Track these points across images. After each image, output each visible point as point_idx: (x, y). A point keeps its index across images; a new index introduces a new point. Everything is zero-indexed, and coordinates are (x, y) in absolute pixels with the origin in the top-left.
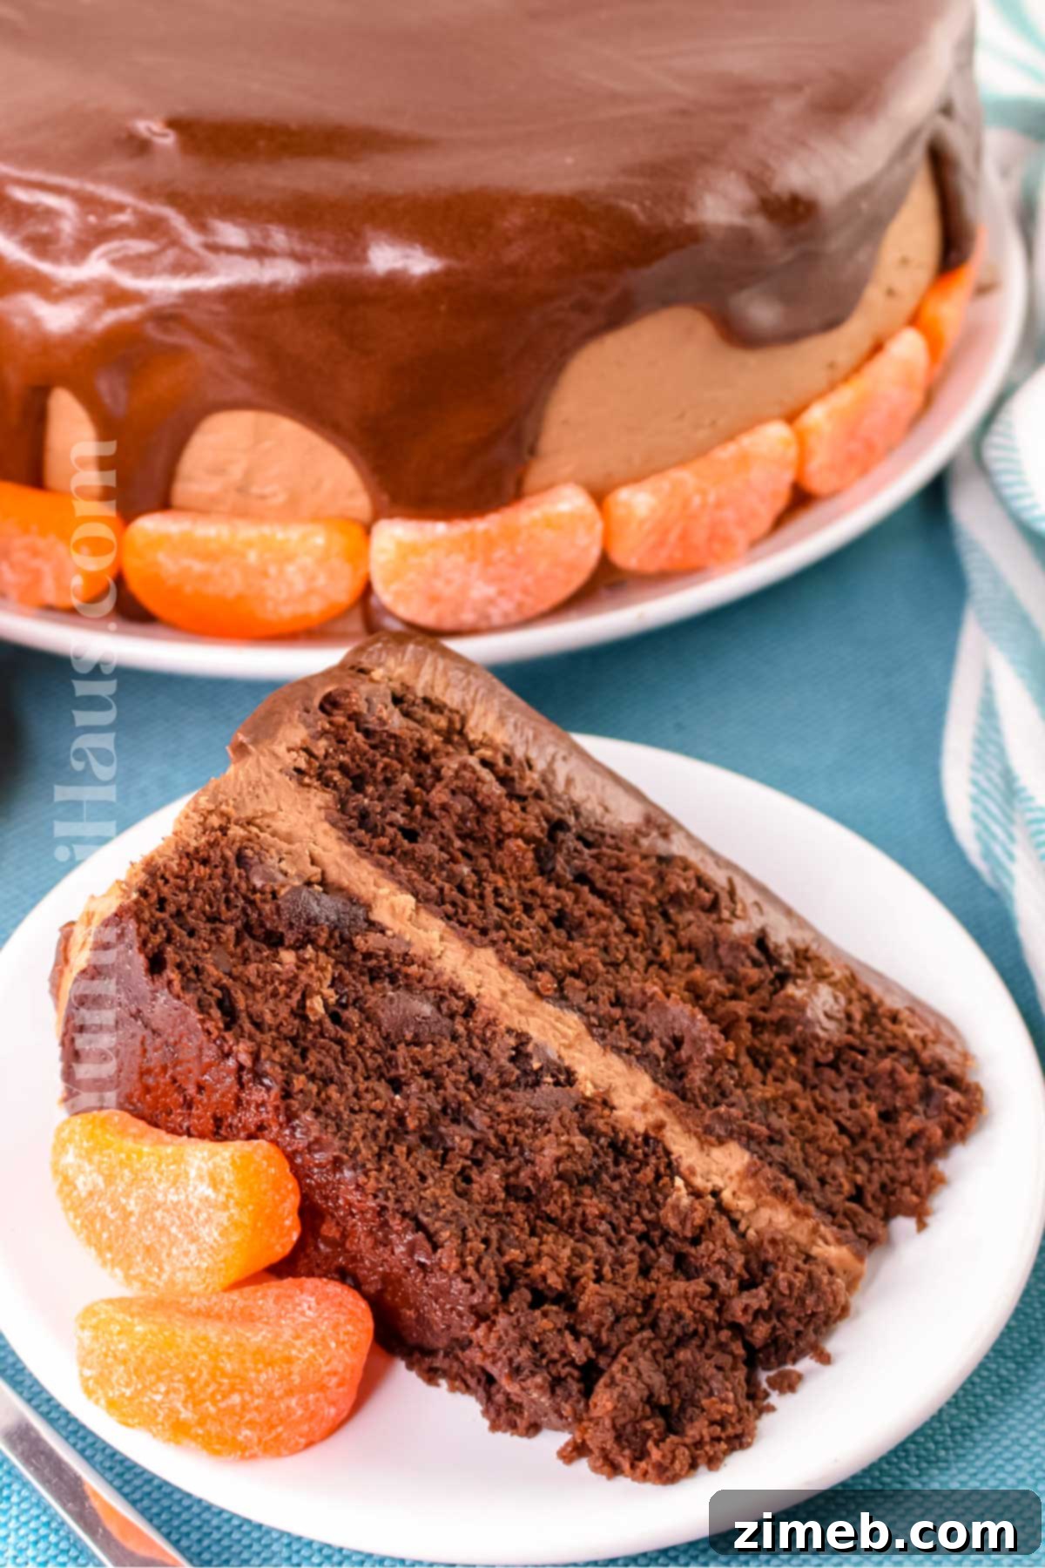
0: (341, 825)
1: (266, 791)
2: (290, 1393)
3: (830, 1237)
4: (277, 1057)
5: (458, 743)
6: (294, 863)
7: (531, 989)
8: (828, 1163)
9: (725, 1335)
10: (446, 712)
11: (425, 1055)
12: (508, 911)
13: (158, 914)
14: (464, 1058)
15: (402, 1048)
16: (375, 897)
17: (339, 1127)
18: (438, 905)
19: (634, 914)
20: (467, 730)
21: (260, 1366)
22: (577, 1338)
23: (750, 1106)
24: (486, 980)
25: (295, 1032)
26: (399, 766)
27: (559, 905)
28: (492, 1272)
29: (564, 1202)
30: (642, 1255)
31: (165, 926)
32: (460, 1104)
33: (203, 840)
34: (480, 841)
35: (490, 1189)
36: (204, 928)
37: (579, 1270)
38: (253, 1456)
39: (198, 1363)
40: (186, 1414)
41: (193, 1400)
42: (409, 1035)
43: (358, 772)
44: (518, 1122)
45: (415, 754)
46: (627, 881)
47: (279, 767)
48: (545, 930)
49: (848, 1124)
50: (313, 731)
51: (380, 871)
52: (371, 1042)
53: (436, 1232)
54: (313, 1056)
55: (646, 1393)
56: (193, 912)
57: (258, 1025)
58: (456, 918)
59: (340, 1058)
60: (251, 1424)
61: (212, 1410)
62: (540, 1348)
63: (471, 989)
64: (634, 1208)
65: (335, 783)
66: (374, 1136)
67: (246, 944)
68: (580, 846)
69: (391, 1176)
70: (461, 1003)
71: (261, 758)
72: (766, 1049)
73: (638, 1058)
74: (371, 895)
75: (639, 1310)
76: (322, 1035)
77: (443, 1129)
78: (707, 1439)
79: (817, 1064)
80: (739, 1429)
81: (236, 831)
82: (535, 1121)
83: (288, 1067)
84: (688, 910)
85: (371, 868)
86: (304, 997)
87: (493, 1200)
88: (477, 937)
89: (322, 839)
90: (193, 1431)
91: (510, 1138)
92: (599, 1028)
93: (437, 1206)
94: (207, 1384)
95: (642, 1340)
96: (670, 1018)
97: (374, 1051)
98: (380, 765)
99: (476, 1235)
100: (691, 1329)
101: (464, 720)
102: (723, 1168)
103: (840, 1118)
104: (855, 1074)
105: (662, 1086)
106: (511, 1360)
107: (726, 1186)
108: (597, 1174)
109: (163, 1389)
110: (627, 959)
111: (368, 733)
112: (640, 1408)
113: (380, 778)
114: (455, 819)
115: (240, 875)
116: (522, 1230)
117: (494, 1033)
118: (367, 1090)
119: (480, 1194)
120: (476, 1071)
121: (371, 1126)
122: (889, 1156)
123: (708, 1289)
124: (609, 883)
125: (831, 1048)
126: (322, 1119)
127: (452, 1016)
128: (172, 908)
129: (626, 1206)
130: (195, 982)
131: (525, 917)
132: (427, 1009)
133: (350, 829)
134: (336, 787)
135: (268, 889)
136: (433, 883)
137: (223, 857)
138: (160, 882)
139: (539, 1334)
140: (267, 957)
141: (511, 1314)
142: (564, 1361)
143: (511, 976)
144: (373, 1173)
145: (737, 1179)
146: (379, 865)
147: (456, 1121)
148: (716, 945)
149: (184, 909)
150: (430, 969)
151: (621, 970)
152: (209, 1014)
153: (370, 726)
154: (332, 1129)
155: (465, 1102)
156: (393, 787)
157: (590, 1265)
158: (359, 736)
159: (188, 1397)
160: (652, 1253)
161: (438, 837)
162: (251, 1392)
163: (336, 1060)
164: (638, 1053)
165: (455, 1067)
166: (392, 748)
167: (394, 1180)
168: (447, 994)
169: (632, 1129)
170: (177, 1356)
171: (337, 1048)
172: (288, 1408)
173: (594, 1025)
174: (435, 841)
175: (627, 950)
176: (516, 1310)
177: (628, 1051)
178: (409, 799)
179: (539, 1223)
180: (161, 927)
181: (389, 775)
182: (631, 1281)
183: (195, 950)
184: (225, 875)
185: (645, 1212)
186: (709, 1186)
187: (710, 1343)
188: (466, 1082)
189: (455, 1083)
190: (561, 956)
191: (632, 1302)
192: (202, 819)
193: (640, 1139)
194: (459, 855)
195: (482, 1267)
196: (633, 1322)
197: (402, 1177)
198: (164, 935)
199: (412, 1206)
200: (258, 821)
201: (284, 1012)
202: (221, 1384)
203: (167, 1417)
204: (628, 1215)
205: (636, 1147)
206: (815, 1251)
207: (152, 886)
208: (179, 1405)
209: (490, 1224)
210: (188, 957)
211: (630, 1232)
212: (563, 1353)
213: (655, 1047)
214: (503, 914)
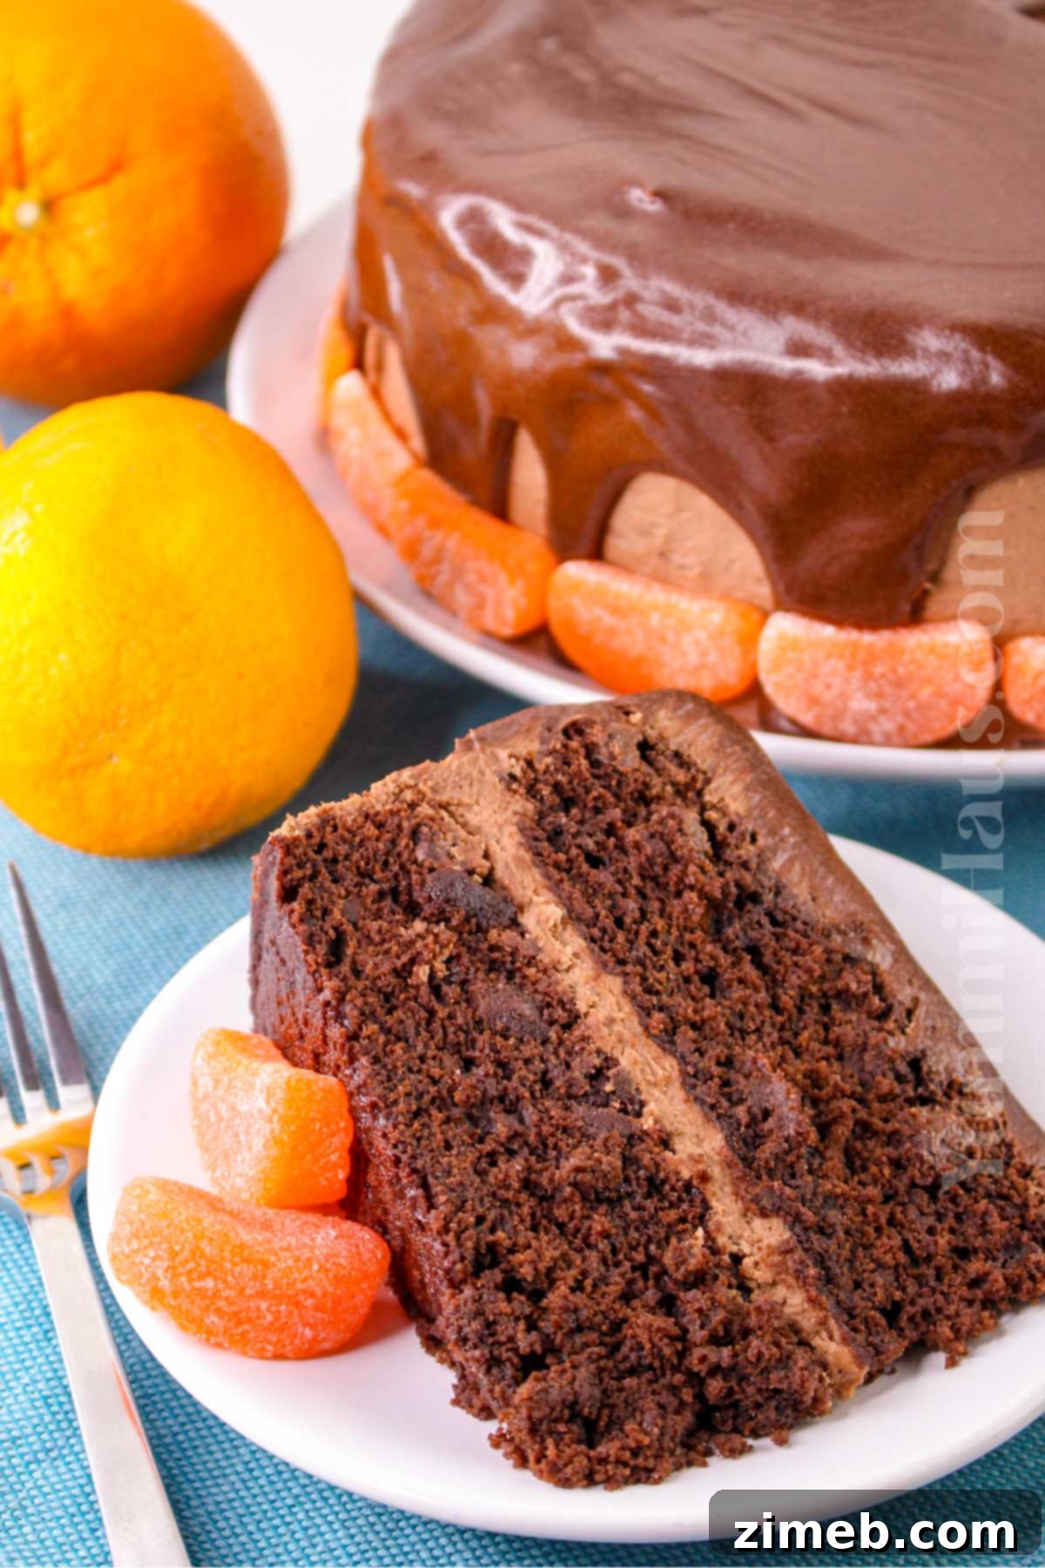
0: (528, 833)
1: (471, 785)
2: (262, 1294)
3: (837, 1335)
4: (359, 1002)
5: (691, 800)
6: (465, 851)
7: (641, 1024)
8: (873, 1271)
9: (678, 1378)
10: (693, 771)
11: (505, 1047)
12: (656, 952)
13: (312, 855)
14: (543, 1060)
15: (487, 1034)
16: (531, 902)
17: (389, 1079)
18: (588, 926)
19: (786, 994)
20: (706, 791)
21: (237, 1259)
22: (529, 1329)
23: (815, 1194)
24: (601, 1003)
25: (390, 989)
26: (612, 799)
27: (712, 964)
28: (469, 1244)
29: (574, 1211)
30: (630, 1283)
31: (314, 866)
32: (519, 1099)
33: (388, 807)
34: (660, 885)
35: (507, 1176)
36: (350, 879)
37: (559, 1274)
38: (219, 1346)
39: (182, 1239)
40: (165, 1283)
41: (172, 1271)
42: (499, 1026)
43: (571, 794)
44: (565, 1130)
45: (636, 795)
46: (796, 964)
47: (494, 768)
48: (687, 980)
49: (915, 1245)
50: (545, 748)
51: (546, 882)
52: (460, 1020)
53: (436, 1195)
54: (399, 1014)
55: (571, 1398)
56: (348, 863)
57: (357, 973)
58: (599, 943)
59: (423, 1024)
60: (219, 1312)
61: (187, 1286)
62: (492, 1328)
63: (581, 1007)
64: (643, 1240)
65: (542, 798)
66: (420, 1096)
67: (383, 904)
68: (765, 921)
69: (418, 1134)
70: (565, 1015)
71: (481, 756)
72: (866, 1154)
73: (719, 1117)
74: (526, 900)
75: (604, 1328)
76: (415, 999)
77: (492, 1114)
78: (612, 1459)
79: (913, 1185)
80: (651, 1463)
81: (425, 810)
82: (583, 1135)
83: (366, 1016)
84: (852, 1011)
85: (539, 877)
86: (413, 961)
87: (508, 1187)
88: (611, 965)
89: (506, 841)
90: (166, 1300)
91: (551, 1141)
92: (692, 1080)
93: (449, 1173)
94: (187, 1261)
95: (592, 1353)
96: (768, 1090)
97: (460, 1028)
98: (595, 793)
99: (473, 1210)
100: (646, 1361)
101: (708, 781)
102: (755, 1237)
103: (910, 1236)
104: (950, 1206)
105: (733, 1148)
106: (460, 1329)
107: (751, 1254)
108: (620, 1199)
109: (152, 1254)
110: (758, 1030)
111: (595, 764)
112: (558, 1409)
113: (590, 804)
114: (643, 859)
115: (407, 846)
116: (522, 1221)
117: (583, 1049)
118: (434, 1058)
119: (496, 1178)
120: (550, 1076)
121: (420, 1087)
122: (945, 1289)
123: (676, 1331)
124: (779, 962)
125: (932, 1172)
126: (377, 1067)
127: (551, 1023)
128: (327, 854)
129: (636, 1235)
130: (317, 919)
131: (671, 963)
132: (527, 1010)
133: (536, 839)
134: (542, 800)
135: (427, 864)
136: (594, 907)
137: (399, 827)
138: (329, 829)
139: (495, 1314)
140: (398, 921)
141: (478, 1289)
142: (509, 1345)
143: (627, 1007)
144: (402, 1127)
145: (765, 1251)
146: (548, 876)
147: (508, 1111)
148: (864, 1048)
149: (340, 858)
150: (549, 977)
151: (747, 1037)
152: (314, 948)
153: (600, 757)
154: (383, 1077)
155: (524, 1098)
156: (600, 817)
157: (573, 1272)
158: (584, 763)
159: (169, 1267)
160: (641, 1284)
161: (621, 871)
162: (225, 1282)
163: (418, 1024)
164: (720, 1111)
165: (530, 1067)
166: (614, 783)
167: (419, 1139)
168: (555, 1003)
169: (678, 1173)
170: (168, 1227)
171: (423, 1014)
172: (258, 1309)
173: (688, 1074)
174: (613, 874)
175: (763, 1023)
176: (483, 1286)
177: (713, 1107)
178: (611, 830)
179: (544, 1222)
180: (309, 865)
181: (600, 804)
182: (608, 1300)
183: (332, 894)
184: (394, 842)
185: (652, 1248)
186: (734, 1249)
187: (664, 1381)
188: (535, 1082)
189: (522, 1080)
190: (688, 1006)
191: (599, 1318)
192: (397, 791)
193: (680, 1184)
194: (633, 892)
195: (464, 1236)
196: (594, 1336)
197: (428, 1138)
198: (309, 872)
199: (424, 1167)
200: (452, 808)
201: (386, 967)
202: (198, 1265)
203: (149, 1281)
204: (634, 1243)
205: (673, 1189)
206: (816, 1342)
207: (318, 829)
208: (160, 1273)
209: (493, 1206)
210: (322, 898)
211: (628, 1258)
212: (511, 1339)
213: (741, 1112)
214: (649, 954)
